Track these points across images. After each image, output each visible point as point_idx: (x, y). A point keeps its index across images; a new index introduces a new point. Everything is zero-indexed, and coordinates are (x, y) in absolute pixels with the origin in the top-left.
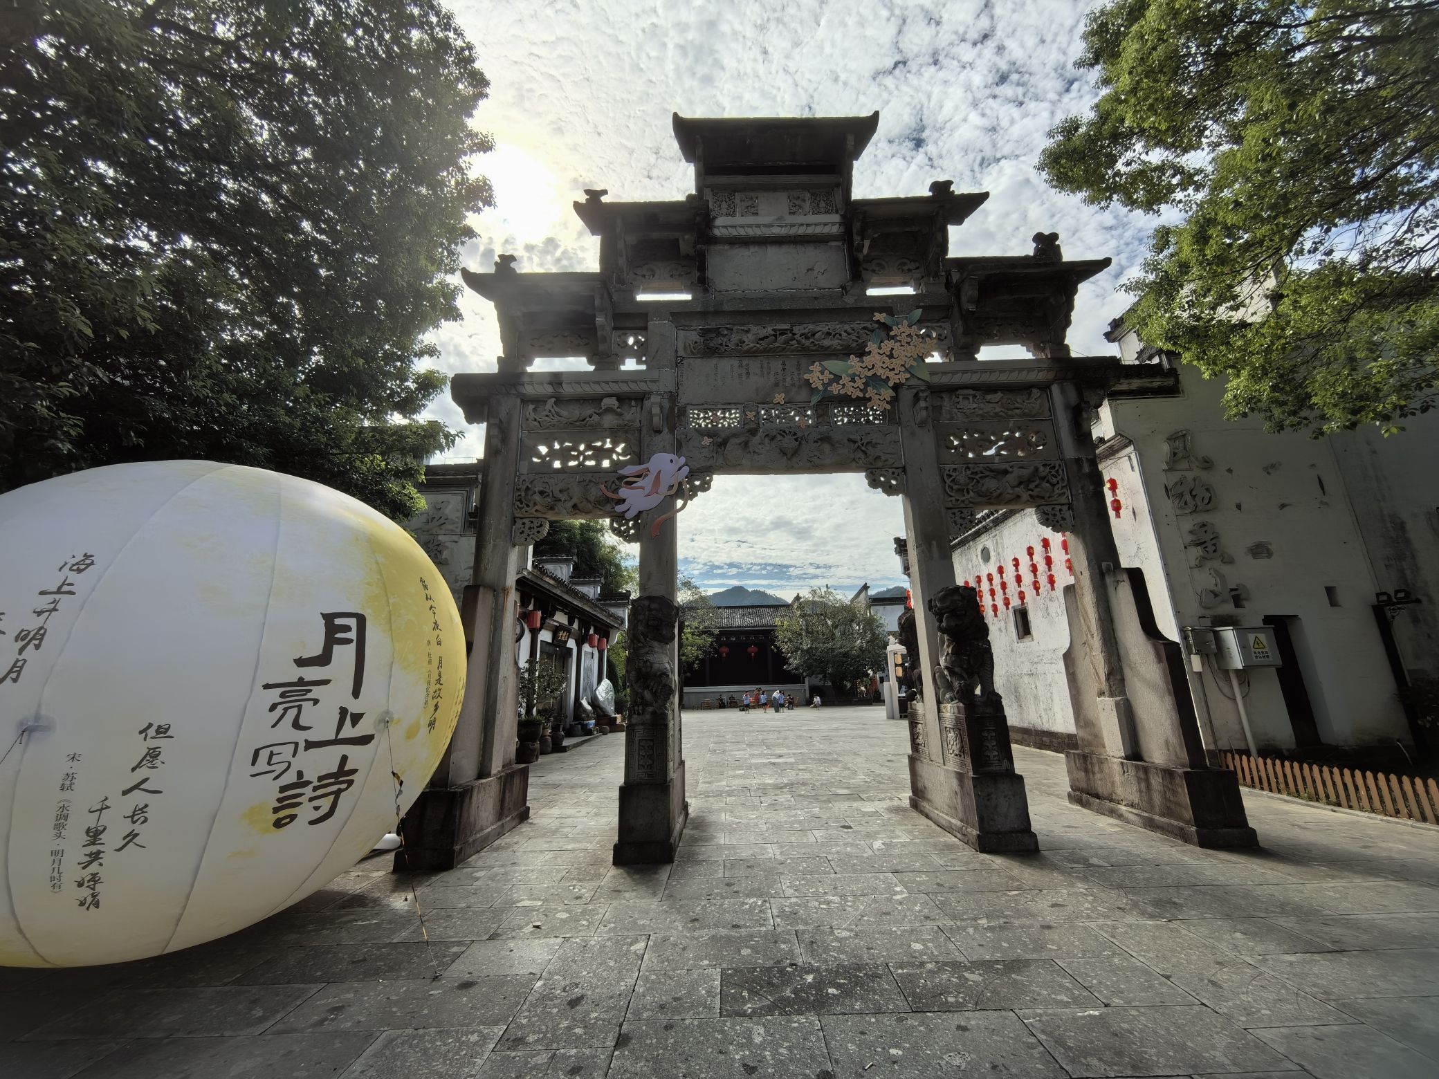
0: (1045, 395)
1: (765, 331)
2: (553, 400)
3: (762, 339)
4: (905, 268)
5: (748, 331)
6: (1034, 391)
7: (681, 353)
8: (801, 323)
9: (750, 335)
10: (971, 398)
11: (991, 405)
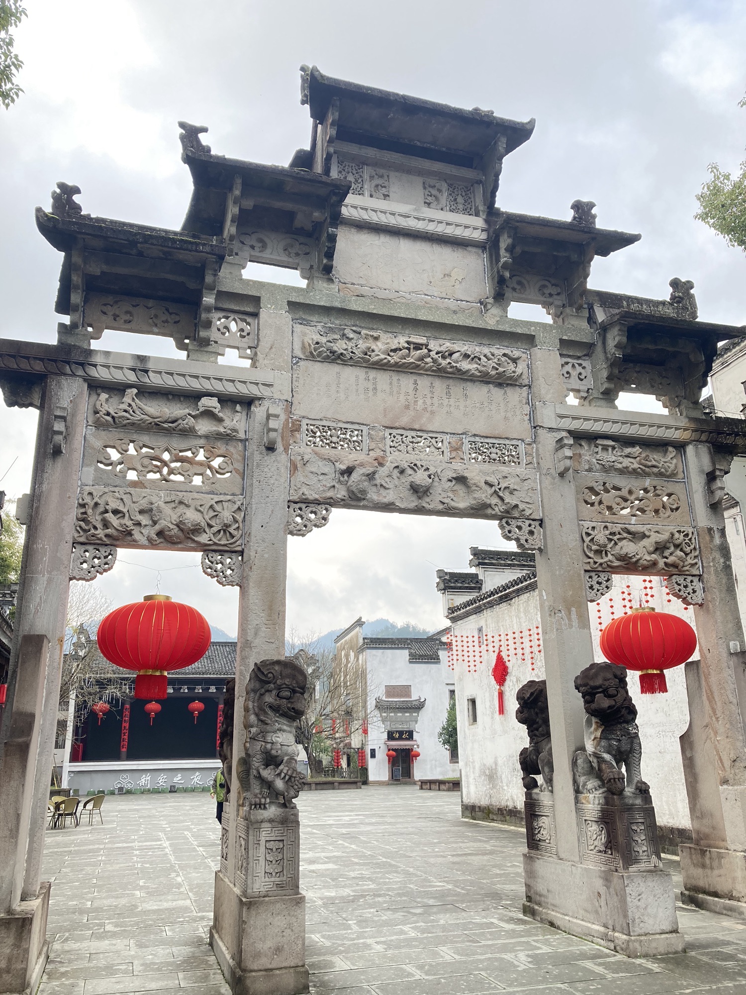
0: (679, 455)
1: (396, 341)
2: (135, 391)
3: (394, 351)
4: (547, 291)
5: (376, 339)
6: (670, 449)
7: (298, 353)
8: (436, 338)
9: (379, 344)
10: (610, 449)
11: (630, 460)
